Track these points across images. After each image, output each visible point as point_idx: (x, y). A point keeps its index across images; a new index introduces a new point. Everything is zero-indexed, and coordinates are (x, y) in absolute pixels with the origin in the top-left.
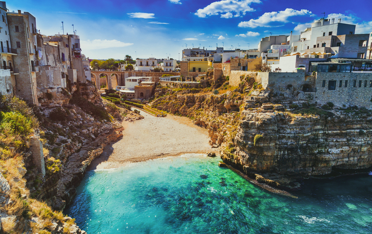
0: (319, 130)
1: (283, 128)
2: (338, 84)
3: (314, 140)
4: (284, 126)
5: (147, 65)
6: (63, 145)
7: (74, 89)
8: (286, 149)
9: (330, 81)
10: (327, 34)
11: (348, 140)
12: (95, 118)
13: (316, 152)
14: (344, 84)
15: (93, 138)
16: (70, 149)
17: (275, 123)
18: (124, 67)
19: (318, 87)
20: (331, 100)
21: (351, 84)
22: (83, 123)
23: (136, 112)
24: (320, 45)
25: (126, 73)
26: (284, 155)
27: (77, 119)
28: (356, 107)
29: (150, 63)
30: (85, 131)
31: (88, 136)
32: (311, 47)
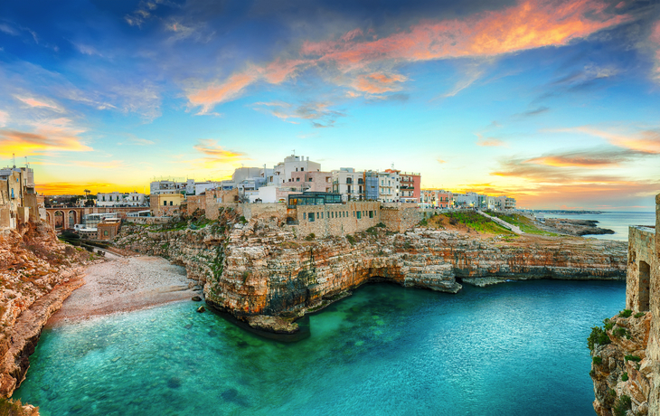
0: (306, 262)
1: (272, 263)
2: (316, 215)
3: (302, 274)
4: (273, 260)
5: (111, 200)
6: (11, 302)
7: (25, 230)
8: (278, 286)
9: (309, 214)
10: (299, 170)
11: (331, 268)
12: (51, 264)
13: (307, 285)
14: (320, 215)
15: (49, 290)
16: (21, 306)
17: (264, 258)
18: (82, 202)
19: (300, 219)
20: (312, 232)
21: (325, 216)
22: (37, 271)
23: (99, 253)
24: (295, 180)
25: (87, 211)
26: (276, 293)
27: (30, 267)
28: (332, 236)
29: (114, 198)
30: (39, 281)
31: (42, 288)
32: (287, 181)
